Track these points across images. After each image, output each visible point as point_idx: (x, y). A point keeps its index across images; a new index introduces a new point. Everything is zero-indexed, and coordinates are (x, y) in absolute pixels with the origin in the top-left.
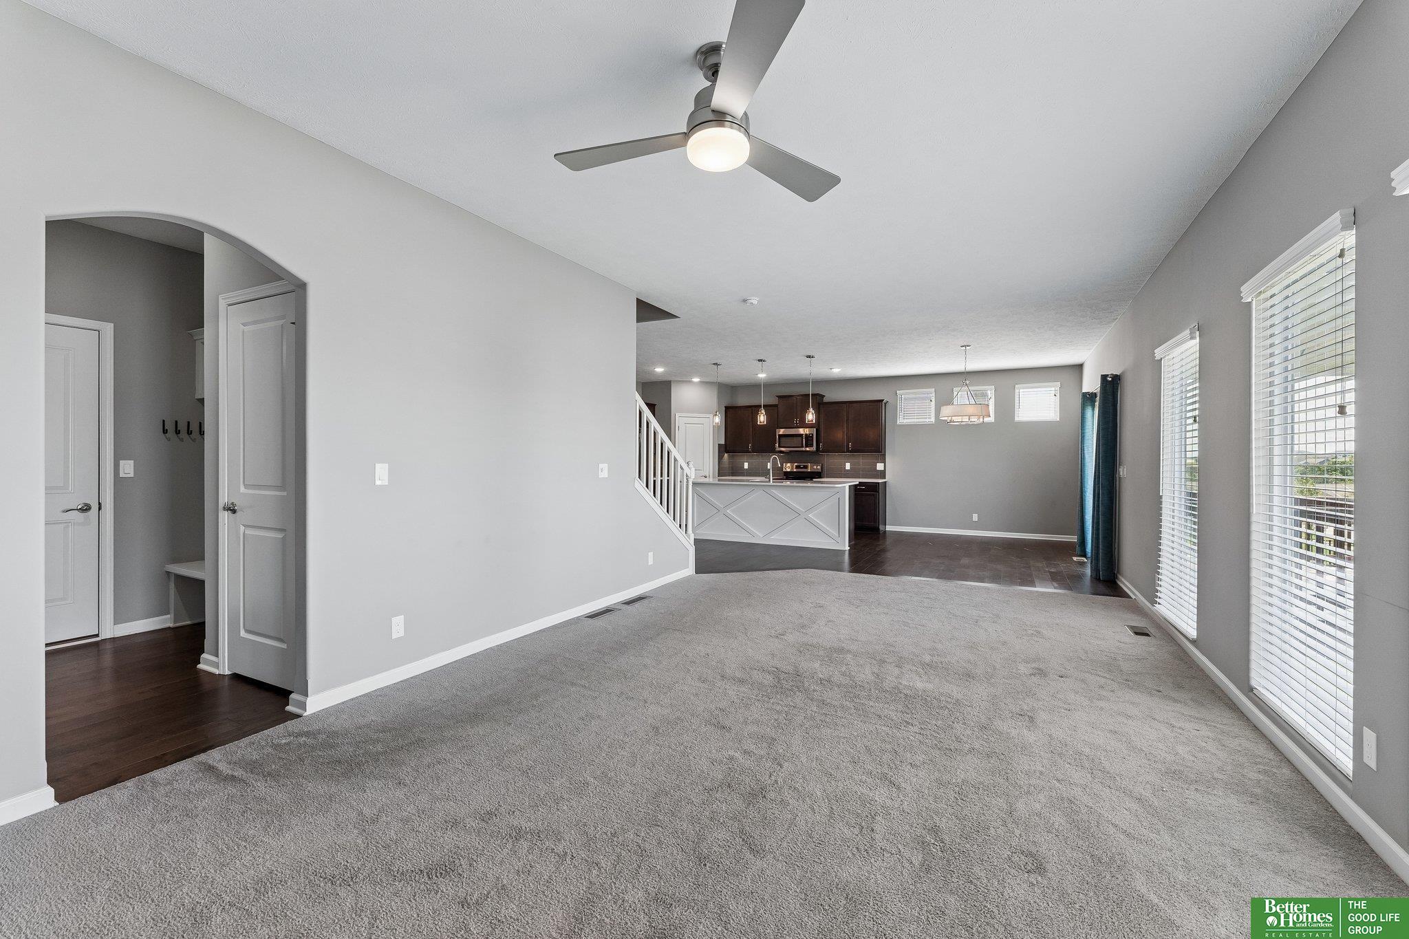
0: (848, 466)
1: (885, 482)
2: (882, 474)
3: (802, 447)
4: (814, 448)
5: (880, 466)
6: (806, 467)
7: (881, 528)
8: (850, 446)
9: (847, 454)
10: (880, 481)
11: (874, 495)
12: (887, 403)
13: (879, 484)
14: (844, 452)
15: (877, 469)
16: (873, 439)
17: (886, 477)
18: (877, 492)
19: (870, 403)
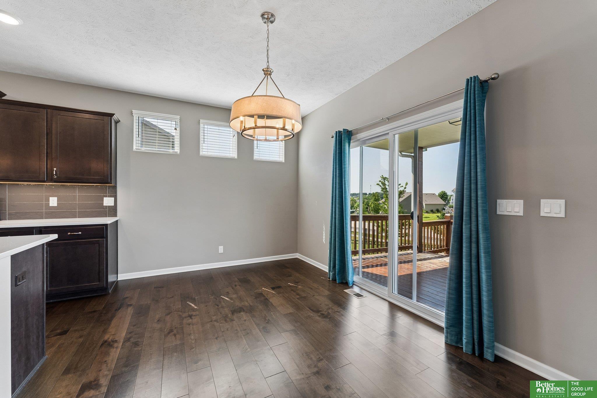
0: (53, 202)
1: (117, 221)
2: (113, 211)
5: (108, 201)
7: (111, 278)
8: (55, 173)
9: (52, 185)
10: (108, 220)
11: (98, 242)
12: (118, 122)
13: (106, 225)
14: (44, 182)
15: (104, 205)
16: (96, 166)
17: (118, 216)
18: (103, 237)
19: (91, 116)
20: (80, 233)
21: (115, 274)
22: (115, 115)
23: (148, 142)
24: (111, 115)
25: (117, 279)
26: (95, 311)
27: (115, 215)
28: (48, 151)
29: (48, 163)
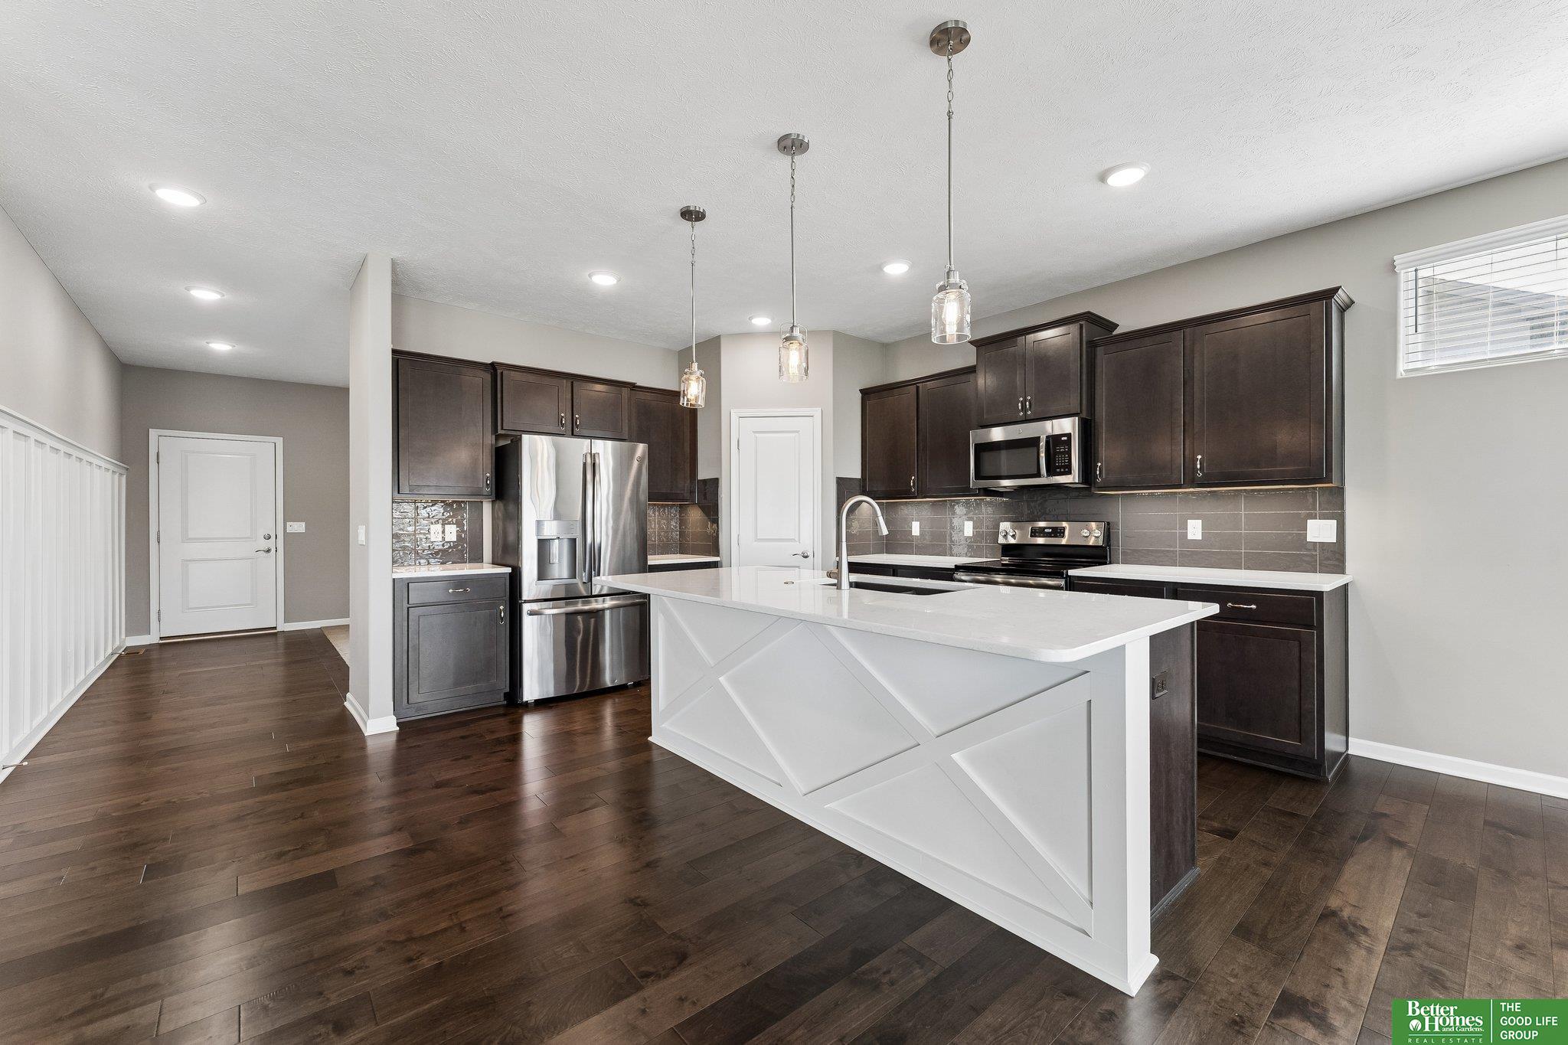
0: (1195, 530)
1: (1345, 587)
2: (1333, 557)
3: (1038, 475)
4: (1072, 478)
5: (1320, 531)
6: (1058, 532)
7: (1333, 742)
8: (1199, 466)
9: (1192, 493)
10: (1324, 582)
11: (1296, 637)
12: (1348, 307)
13: (1319, 595)
14: (1179, 486)
15: (1309, 539)
16: (1286, 438)
17: (1347, 571)
18: (1310, 626)
19: (1277, 314)
20: (1254, 607)
21: (1342, 734)
22: (1340, 291)
23: (1453, 340)
24: (1330, 293)
25: (1347, 749)
26: (1292, 815)
27: (1341, 569)
28: (1186, 421)
29: (1187, 446)
